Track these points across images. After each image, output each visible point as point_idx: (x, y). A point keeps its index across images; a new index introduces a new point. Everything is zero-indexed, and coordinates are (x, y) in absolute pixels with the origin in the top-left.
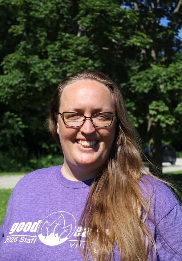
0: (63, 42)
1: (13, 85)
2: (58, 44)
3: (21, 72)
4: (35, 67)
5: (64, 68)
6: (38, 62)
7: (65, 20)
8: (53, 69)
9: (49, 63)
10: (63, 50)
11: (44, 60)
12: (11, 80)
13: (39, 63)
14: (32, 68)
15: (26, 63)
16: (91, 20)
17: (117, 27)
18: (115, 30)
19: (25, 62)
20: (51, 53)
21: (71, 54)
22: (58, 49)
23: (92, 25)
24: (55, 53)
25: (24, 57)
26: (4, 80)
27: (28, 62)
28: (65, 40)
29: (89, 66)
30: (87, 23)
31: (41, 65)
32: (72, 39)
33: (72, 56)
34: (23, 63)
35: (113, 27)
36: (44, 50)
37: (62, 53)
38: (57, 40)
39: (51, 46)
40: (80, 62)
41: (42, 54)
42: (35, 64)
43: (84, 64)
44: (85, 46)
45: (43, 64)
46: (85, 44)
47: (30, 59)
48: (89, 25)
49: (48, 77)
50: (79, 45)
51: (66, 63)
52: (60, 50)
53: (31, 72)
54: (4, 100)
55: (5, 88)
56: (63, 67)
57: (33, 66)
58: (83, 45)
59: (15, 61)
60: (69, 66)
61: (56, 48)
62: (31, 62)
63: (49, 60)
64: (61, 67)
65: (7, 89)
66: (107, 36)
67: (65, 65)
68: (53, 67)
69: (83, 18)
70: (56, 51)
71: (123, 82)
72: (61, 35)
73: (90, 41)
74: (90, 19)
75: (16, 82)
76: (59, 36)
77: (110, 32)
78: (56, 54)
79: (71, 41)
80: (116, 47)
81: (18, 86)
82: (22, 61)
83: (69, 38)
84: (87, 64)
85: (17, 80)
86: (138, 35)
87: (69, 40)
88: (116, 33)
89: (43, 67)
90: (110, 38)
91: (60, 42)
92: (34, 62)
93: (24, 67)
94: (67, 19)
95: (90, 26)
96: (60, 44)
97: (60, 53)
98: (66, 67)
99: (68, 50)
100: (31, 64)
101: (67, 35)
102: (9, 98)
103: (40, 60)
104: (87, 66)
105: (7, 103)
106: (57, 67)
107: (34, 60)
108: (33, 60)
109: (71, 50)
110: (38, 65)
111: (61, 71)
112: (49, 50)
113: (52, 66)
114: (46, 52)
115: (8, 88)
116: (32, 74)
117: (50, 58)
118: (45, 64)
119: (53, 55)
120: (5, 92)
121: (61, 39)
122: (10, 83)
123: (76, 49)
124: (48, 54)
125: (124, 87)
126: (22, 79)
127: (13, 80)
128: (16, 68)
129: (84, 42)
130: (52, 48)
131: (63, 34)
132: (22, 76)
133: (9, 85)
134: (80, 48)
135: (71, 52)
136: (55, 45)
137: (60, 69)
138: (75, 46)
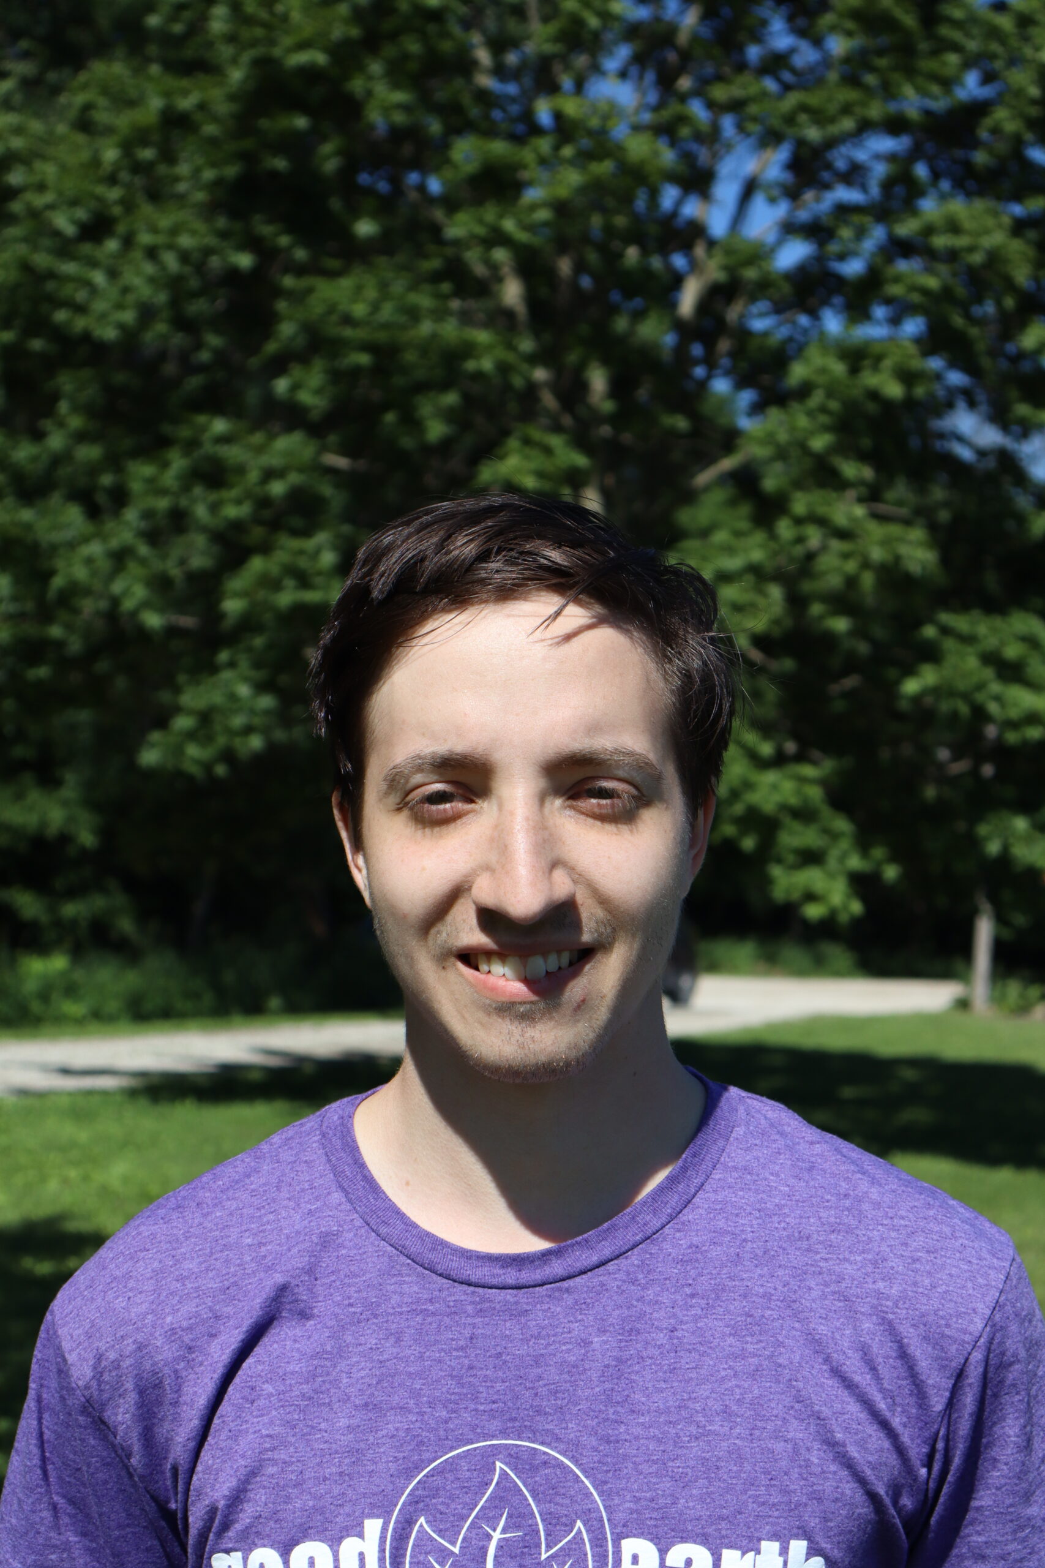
0: (198, 454)
2: (178, 463)
4: (74, 556)
6: (84, 534)
8: (148, 566)
9: (129, 538)
10: (198, 492)
11: (110, 525)
13: (87, 541)
14: (60, 565)
15: (34, 545)
19: (27, 536)
22: (175, 484)
24: (161, 501)
27: (42, 539)
28: (208, 448)
31: (96, 548)
32: (240, 442)
34: (20, 543)
36: (108, 480)
37: (193, 501)
38: (174, 444)
39: (147, 469)
41: (100, 497)
42: (72, 544)
44: (301, 479)
45: (105, 545)
46: (301, 470)
47: (50, 520)
49: (128, 604)
50: (270, 474)
52: (186, 488)
53: (58, 582)
57: (64, 552)
58: (292, 475)
61: (170, 478)
62: (54, 536)
63: (130, 527)
68: (147, 557)
70: (167, 492)
72: (191, 423)
83: (227, 439)
86: (527, 442)
89: (106, 557)
91: (189, 455)
92: (67, 535)
96: (188, 462)
100: (54, 548)
101: (221, 425)
103: (93, 527)
109: (234, 493)
110: (85, 550)
112: (136, 487)
118: (114, 543)
121: (192, 445)
130: (151, 481)
136: (165, 465)
138: (253, 476)
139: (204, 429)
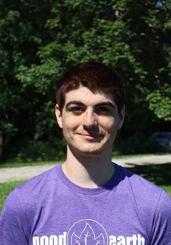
0: (98, 28)
1: (50, 74)
2: (94, 31)
3: (58, 61)
4: (71, 54)
5: (101, 56)
6: (74, 49)
7: (100, 7)
8: (90, 57)
9: (85, 50)
10: (99, 37)
11: (81, 48)
12: (47, 69)
13: (75, 51)
14: (68, 57)
15: (62, 52)
16: (126, 4)
17: (153, 11)
18: (152, 13)
19: (60, 50)
20: (87, 40)
21: (106, 40)
22: (93, 36)
23: (128, 9)
24: (90, 40)
25: (60, 45)
26: (41, 70)
27: (64, 50)
28: (100, 26)
29: (125, 51)
30: (123, 7)
31: (77, 52)
32: (107, 24)
33: (108, 42)
34: (58, 51)
35: (149, 10)
36: (79, 38)
37: (98, 39)
38: (93, 27)
39: (87, 33)
40: (116, 48)
41: (78, 42)
42: (71, 52)
43: (120, 49)
44: (121, 31)
45: (79, 52)
46: (121, 29)
47: (66, 47)
48: (124, 9)
50: (115, 30)
51: (102, 50)
52: (96, 37)
53: (68, 60)
54: (41, 91)
55: (41, 79)
56: (100, 54)
57: (69, 54)
58: (119, 30)
59: (51, 50)
60: (105, 53)
61: (92, 34)
62: (67, 50)
63: (85, 48)
64: (98, 54)
65: (43, 80)
66: (144, 20)
67: (101, 52)
68: (89, 55)
69: (118, 2)
70: (91, 38)
71: (161, 67)
72: (96, 21)
73: (126, 25)
74: (125, 2)
75: (52, 72)
76: (94, 22)
77: (147, 15)
78: (92, 41)
79: (106, 27)
80: (153, 30)
81: (54, 76)
82: (57, 49)
83: (104, 24)
84: (123, 49)
85: (54, 69)
87: (104, 26)
88: (152, 16)
89: (79, 55)
90: (147, 21)
91: (96, 29)
92: (70, 50)
93: (59, 55)
94: (102, 5)
95: (126, 11)
96: (96, 30)
97: (95, 40)
98: (102, 53)
99: (104, 37)
100: (67, 52)
101: (103, 21)
102: (46, 88)
103: (76, 48)
104: (123, 52)
105: (44, 94)
106: (93, 54)
107: (70, 48)
108: (68, 48)
110: (74, 53)
111: (97, 58)
112: (84, 37)
113: (88, 53)
114: (82, 40)
115: (45, 78)
116: (69, 62)
117: (86, 46)
118: (81, 51)
119: (88, 42)
120: (42, 83)
121: (97, 26)
122: (47, 72)
123: (112, 35)
124: (84, 42)
125: (162, 72)
126: (59, 68)
127: (49, 70)
128: (53, 56)
129: (120, 27)
130: (88, 35)
131: (99, 20)
132: (58, 65)
133: (45, 75)
134: (116, 33)
135: (107, 38)
136: (91, 31)
137: (97, 56)
138: (111, 31)
139: (99, 22)
